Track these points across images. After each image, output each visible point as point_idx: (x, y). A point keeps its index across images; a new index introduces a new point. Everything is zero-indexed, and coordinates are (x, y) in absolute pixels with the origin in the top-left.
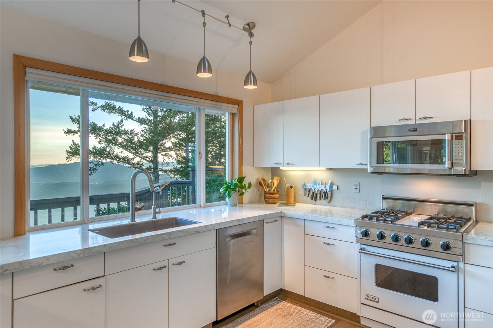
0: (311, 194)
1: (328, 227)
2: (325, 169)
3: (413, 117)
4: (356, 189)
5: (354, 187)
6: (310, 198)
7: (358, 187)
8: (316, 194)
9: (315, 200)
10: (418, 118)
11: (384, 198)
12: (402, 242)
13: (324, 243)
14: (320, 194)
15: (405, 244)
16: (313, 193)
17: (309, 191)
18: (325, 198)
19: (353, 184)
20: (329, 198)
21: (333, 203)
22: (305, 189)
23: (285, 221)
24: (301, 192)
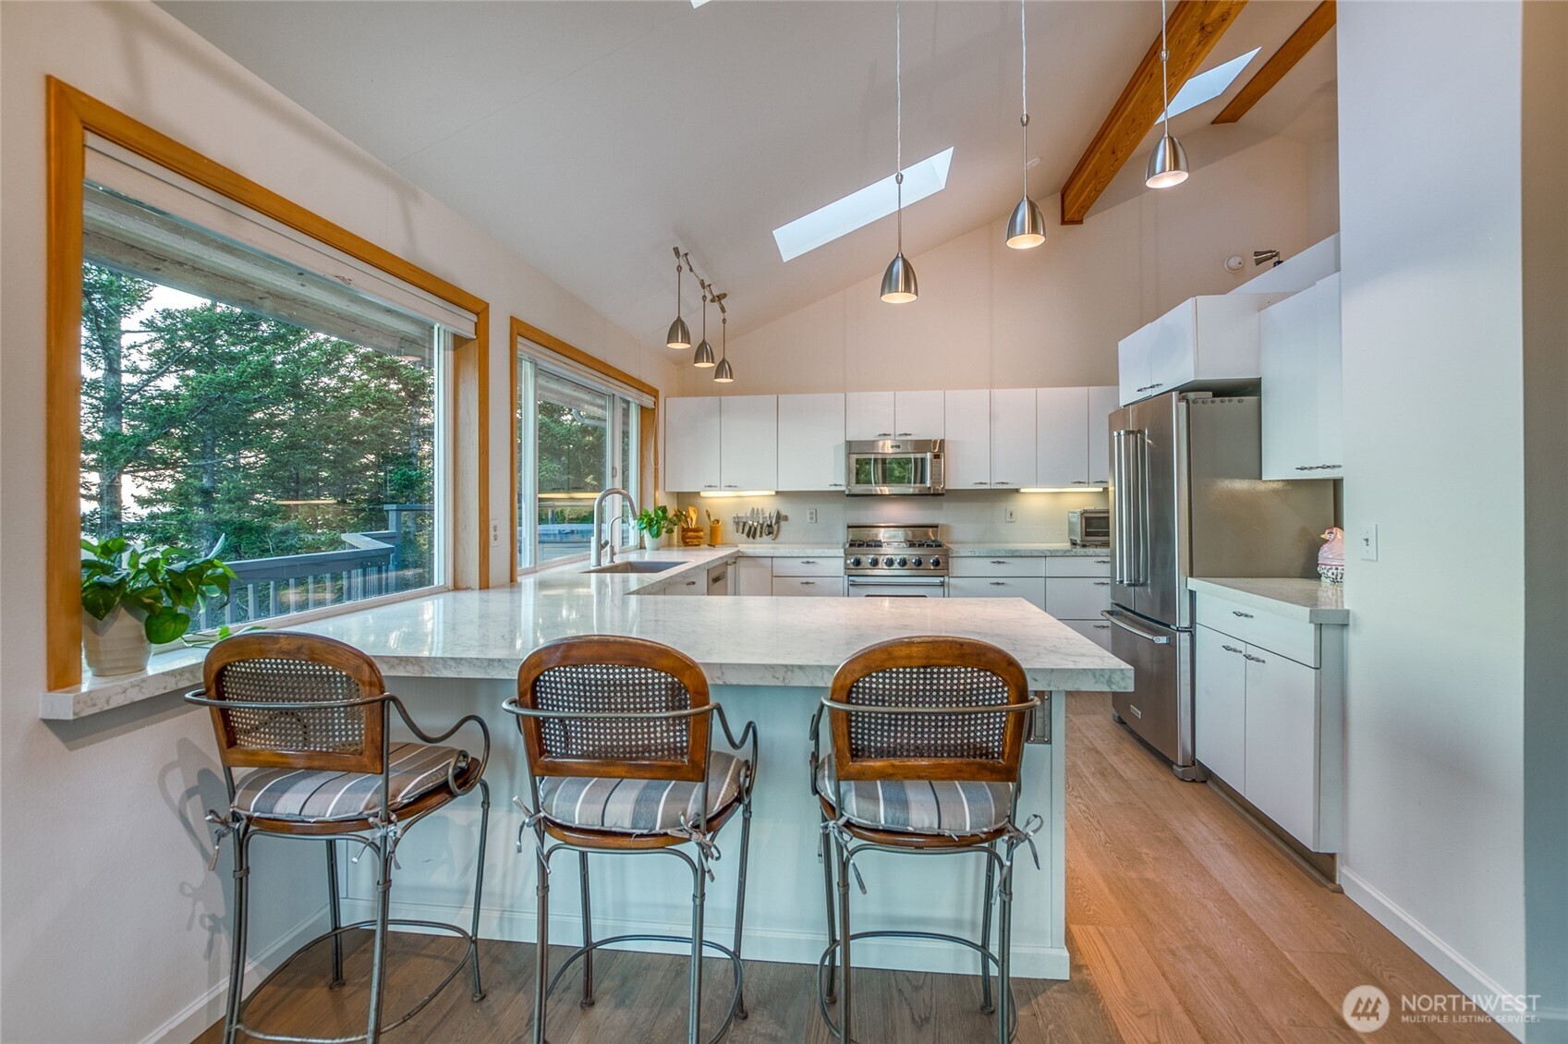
0: (747, 529)
1: (808, 562)
2: (774, 493)
3: (892, 432)
4: (811, 518)
5: (808, 516)
6: (745, 535)
7: (814, 515)
8: (756, 529)
9: (754, 537)
10: (897, 433)
11: (849, 527)
12: (896, 565)
13: (802, 583)
14: (761, 528)
15: (899, 567)
16: (750, 528)
17: (744, 526)
18: (770, 533)
19: (808, 512)
20: (775, 532)
21: (779, 539)
22: (737, 523)
23: (742, 562)
24: (731, 527)
